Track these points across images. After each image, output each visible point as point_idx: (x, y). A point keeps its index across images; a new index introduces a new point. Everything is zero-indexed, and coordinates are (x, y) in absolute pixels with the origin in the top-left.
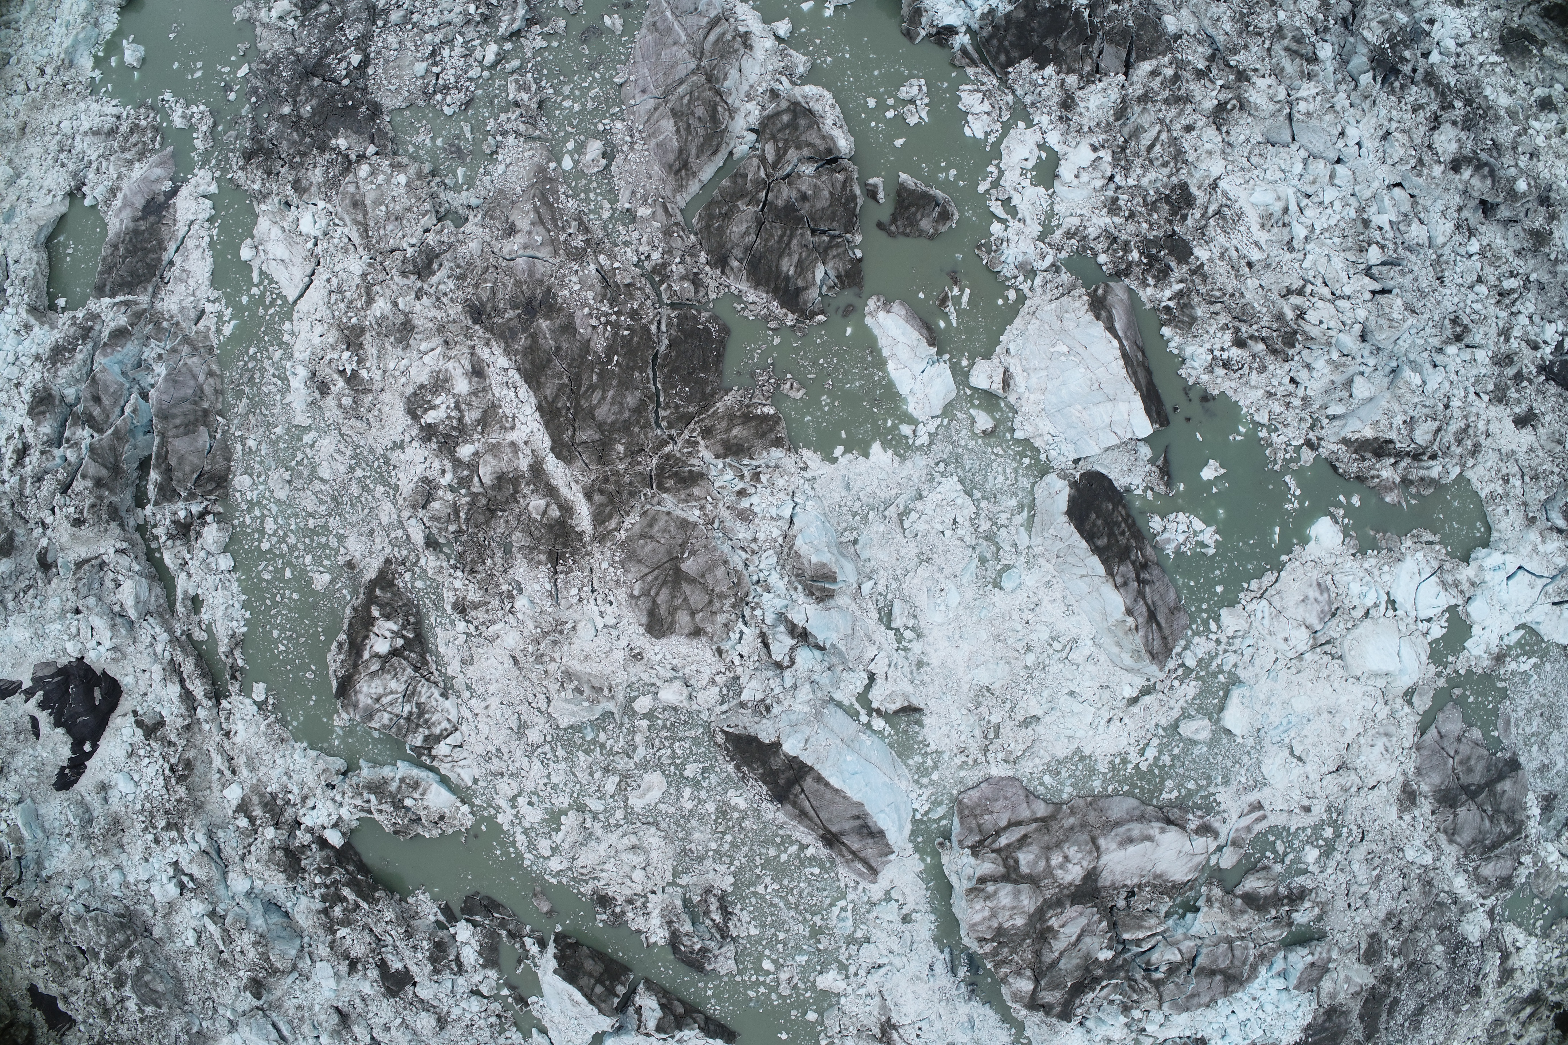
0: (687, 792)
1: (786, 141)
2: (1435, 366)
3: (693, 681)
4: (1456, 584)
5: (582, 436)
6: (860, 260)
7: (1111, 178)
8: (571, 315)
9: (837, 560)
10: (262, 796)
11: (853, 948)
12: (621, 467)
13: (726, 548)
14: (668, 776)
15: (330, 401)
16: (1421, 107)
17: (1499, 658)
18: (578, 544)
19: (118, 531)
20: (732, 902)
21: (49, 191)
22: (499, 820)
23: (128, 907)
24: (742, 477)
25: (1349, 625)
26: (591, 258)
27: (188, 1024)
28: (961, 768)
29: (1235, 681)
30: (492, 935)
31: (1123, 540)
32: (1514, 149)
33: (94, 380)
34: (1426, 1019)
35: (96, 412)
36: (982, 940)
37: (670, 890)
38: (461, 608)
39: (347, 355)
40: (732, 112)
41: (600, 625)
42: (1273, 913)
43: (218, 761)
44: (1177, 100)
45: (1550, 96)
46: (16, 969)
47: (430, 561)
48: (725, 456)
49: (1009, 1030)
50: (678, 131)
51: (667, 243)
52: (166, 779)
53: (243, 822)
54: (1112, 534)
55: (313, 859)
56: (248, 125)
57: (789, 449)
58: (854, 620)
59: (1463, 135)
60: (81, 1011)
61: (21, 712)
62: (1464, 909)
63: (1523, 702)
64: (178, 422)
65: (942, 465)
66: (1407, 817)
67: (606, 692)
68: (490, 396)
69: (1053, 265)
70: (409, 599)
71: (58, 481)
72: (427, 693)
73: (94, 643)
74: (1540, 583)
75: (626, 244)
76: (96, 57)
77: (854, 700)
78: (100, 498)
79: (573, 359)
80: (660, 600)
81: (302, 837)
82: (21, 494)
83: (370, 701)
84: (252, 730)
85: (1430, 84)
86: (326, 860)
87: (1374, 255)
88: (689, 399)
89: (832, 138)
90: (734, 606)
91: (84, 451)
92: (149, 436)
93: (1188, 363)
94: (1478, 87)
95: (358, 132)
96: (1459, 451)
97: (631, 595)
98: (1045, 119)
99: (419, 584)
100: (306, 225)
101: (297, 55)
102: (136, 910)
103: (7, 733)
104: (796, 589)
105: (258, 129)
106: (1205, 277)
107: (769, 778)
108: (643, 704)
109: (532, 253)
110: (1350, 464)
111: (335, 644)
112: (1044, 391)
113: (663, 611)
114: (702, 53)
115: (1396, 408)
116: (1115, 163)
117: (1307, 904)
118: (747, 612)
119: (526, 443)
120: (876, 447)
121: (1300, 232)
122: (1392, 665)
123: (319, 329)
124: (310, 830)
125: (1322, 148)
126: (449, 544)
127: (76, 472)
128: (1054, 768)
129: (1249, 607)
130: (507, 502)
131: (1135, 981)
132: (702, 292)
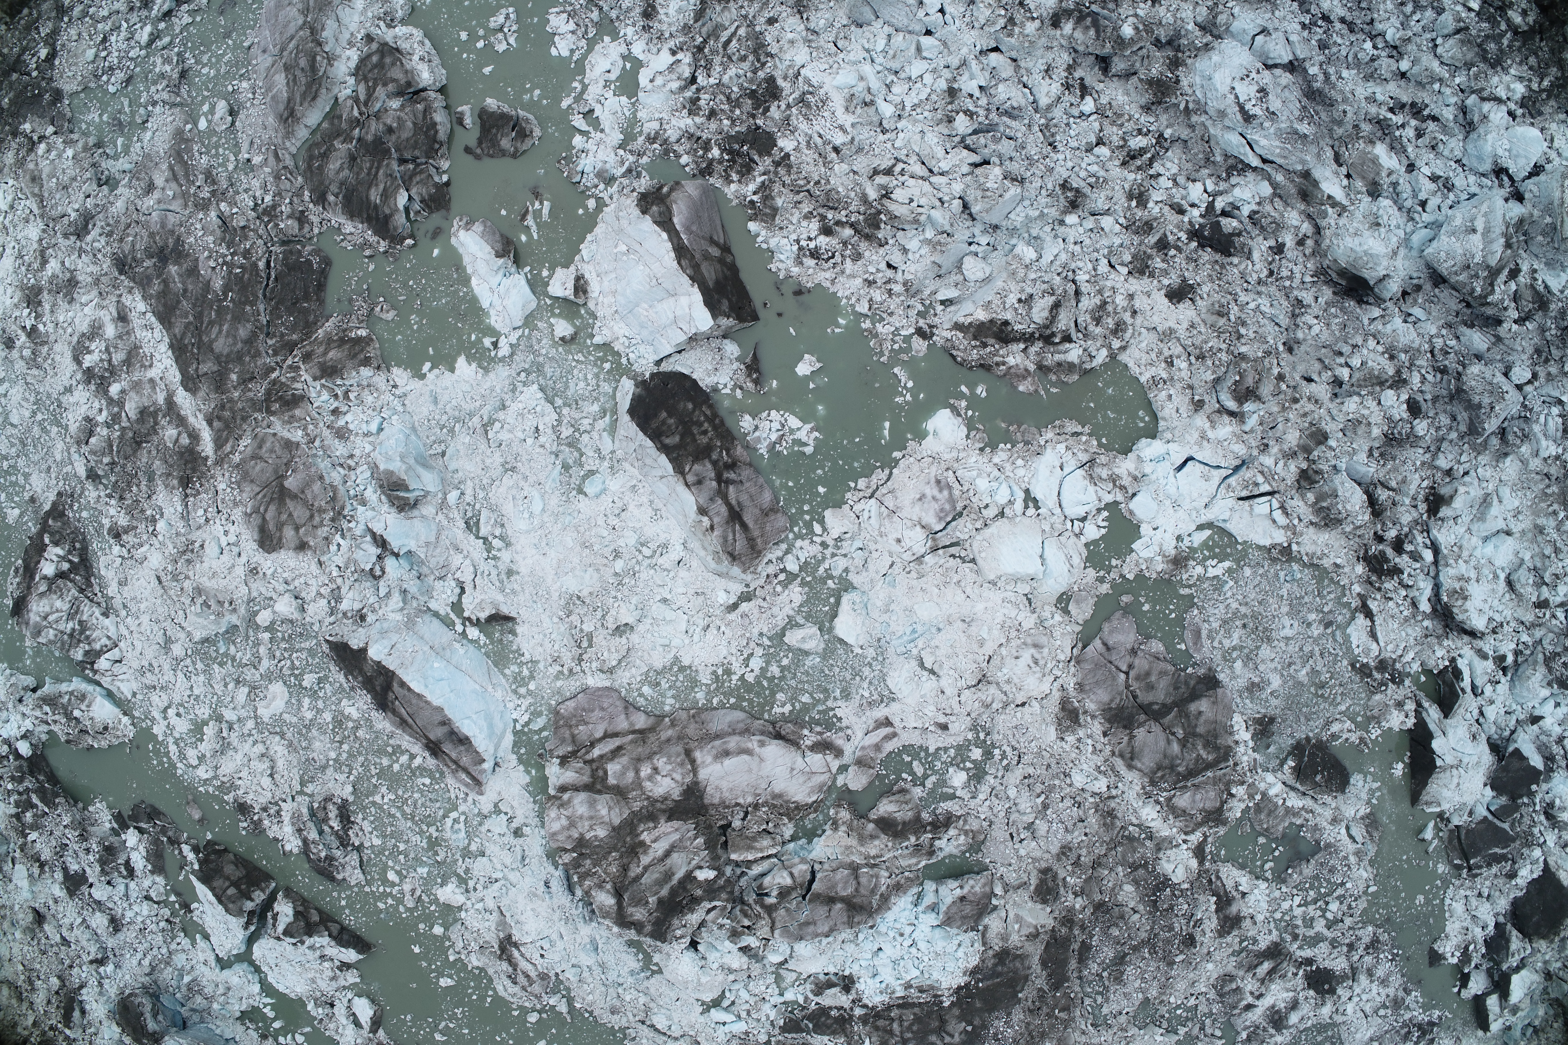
0: (306, 701)
1: (375, 80)
3: (303, 595)
4: (1114, 479)
5: (203, 368)
6: (448, 184)
7: (694, 80)
8: (197, 259)
9: (410, 469)
11: (469, 861)
12: (236, 394)
13: (323, 465)
14: (289, 687)
15: (16, 354)
17: (1179, 562)
18: (205, 469)
20: (354, 812)
22: (155, 731)
24: (336, 396)
25: (978, 525)
26: (214, 207)
28: (557, 678)
29: (846, 586)
30: (156, 842)
31: (704, 440)
34: (1130, 970)
36: (565, 850)
37: (299, 798)
38: (117, 534)
39: (28, 312)
40: (331, 59)
41: (224, 544)
42: (913, 839)
47: (92, 493)
48: (322, 378)
49: (636, 955)
50: (287, 83)
51: (278, 186)
54: (686, 433)
55: (10, 767)
57: (378, 368)
58: (440, 529)
62: (1162, 845)
63: (1217, 612)
65: (523, 374)
66: (1070, 738)
67: (226, 605)
68: (133, 338)
69: (629, 171)
70: (76, 528)
72: (89, 612)
74: (1218, 474)
75: (246, 191)
77: (449, 609)
79: (197, 299)
80: (268, 516)
83: (39, 619)
86: (19, 769)
87: (964, 124)
88: (293, 329)
89: (415, 72)
90: (333, 520)
93: (776, 257)
95: (42, 116)
96: (1098, 330)
97: (246, 514)
98: (630, 31)
104: (382, 499)
106: (789, 167)
107: (368, 684)
108: (264, 618)
109: (165, 207)
110: (969, 352)
111: (13, 569)
112: (614, 293)
113: (271, 526)
114: (307, 9)
115: (1011, 286)
116: (696, 64)
117: (952, 832)
118: (345, 525)
119: (161, 379)
120: (461, 361)
121: (887, 110)
122: (1033, 567)
124: (7, 742)
125: (905, 22)
126: (106, 476)
128: (653, 678)
129: (857, 508)
130: (149, 434)
131: (749, 905)
132: (307, 228)
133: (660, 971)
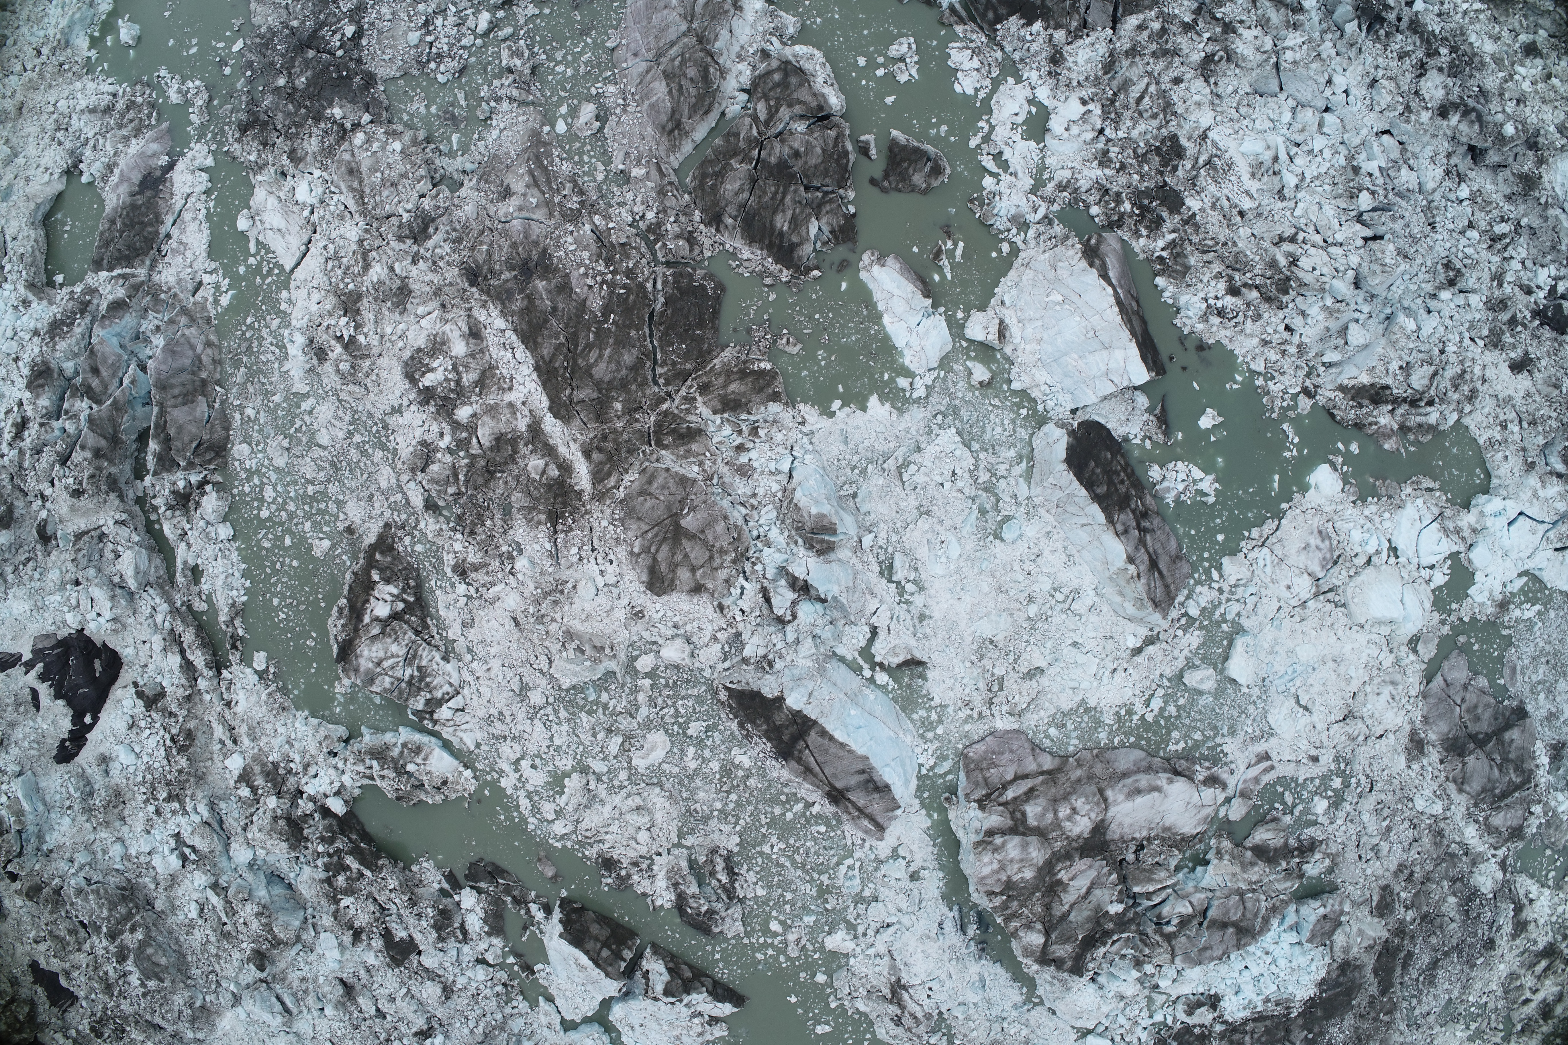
0: (691, 751)
1: (778, 99)
2: (1429, 312)
3: (695, 639)
4: (1458, 531)
5: (579, 395)
6: (854, 216)
7: (1101, 131)
8: (567, 276)
9: (837, 512)
10: (264, 765)
11: (861, 908)
12: (619, 425)
13: (725, 503)
14: (671, 736)
15: (328, 367)
16: (1407, 54)
17: (1503, 605)
18: (577, 503)
19: (117, 502)
20: (738, 863)
21: (47, 169)
22: (503, 785)
23: (129, 881)
24: (740, 432)
25: (1352, 573)
26: (586, 219)
27: (191, 998)
28: (966, 721)
29: (1238, 630)
30: (496, 902)
31: (1123, 489)
32: (1501, 95)
33: (92, 353)
34: (1441, 973)
35: (95, 383)
36: (991, 894)
37: (675, 851)
38: (462, 571)
39: (344, 320)
40: (723, 72)
41: (600, 584)
42: (1284, 865)
43: (219, 731)
44: (1165, 53)
45: (1534, 42)
46: (18, 945)
47: (429, 525)
48: (723, 412)
49: (1021, 989)
50: (670, 93)
51: (662, 202)
52: (168, 750)
53: (245, 792)
54: (1110, 483)
55: (316, 828)
56: (244, 98)
57: (787, 404)
58: (855, 573)
59: (1450, 82)
60: (83, 987)
61: (21, 684)
62: (1476, 860)
63: (1529, 650)
64: (176, 391)
65: (940, 417)
66: (1416, 767)
67: (607, 650)
68: (487, 357)
69: (1046, 217)
70: (409, 563)
71: (58, 453)
72: (428, 656)
73: (94, 614)
74: (1542, 528)
75: (621, 204)
76: (92, 37)
77: (856, 655)
78: (99, 469)
79: (570, 319)
80: (660, 557)
81: (305, 806)
82: (21, 467)
83: (371, 665)
84: (253, 699)
85: (1415, 32)
86: (329, 828)
87: (1365, 201)
88: (686, 356)
89: (823, 95)
90: (734, 562)
91: (83, 422)
92: (147, 408)
93: (1183, 313)
94: (1463, 34)
95: (353, 101)
96: (1456, 396)
97: (632, 553)
98: (1034, 75)
99: (419, 548)
100: (303, 194)
101: (292, 29)
102: (137, 883)
103: (7, 705)
104: (796, 542)
105: (253, 102)
106: (1197, 227)
107: (773, 734)
108: (645, 663)
109: (527, 215)
110: (1347, 412)
111: (335, 609)
112: (1039, 341)
113: (663, 568)
114: (693, 16)
115: (1392, 353)
116: (1105, 116)
117: (1318, 856)
118: (748, 567)
119: (524, 403)
120: (873, 401)
121: (1291, 180)
122: (1395, 613)
123: (316, 296)
124: (312, 799)
125: (1309, 97)
126: (448, 507)
127: (75, 443)
128: (1059, 720)
129: (1251, 556)
130: (506, 463)
131: (1147, 935)
132: (697, 250)
133: (1042, 1003)
